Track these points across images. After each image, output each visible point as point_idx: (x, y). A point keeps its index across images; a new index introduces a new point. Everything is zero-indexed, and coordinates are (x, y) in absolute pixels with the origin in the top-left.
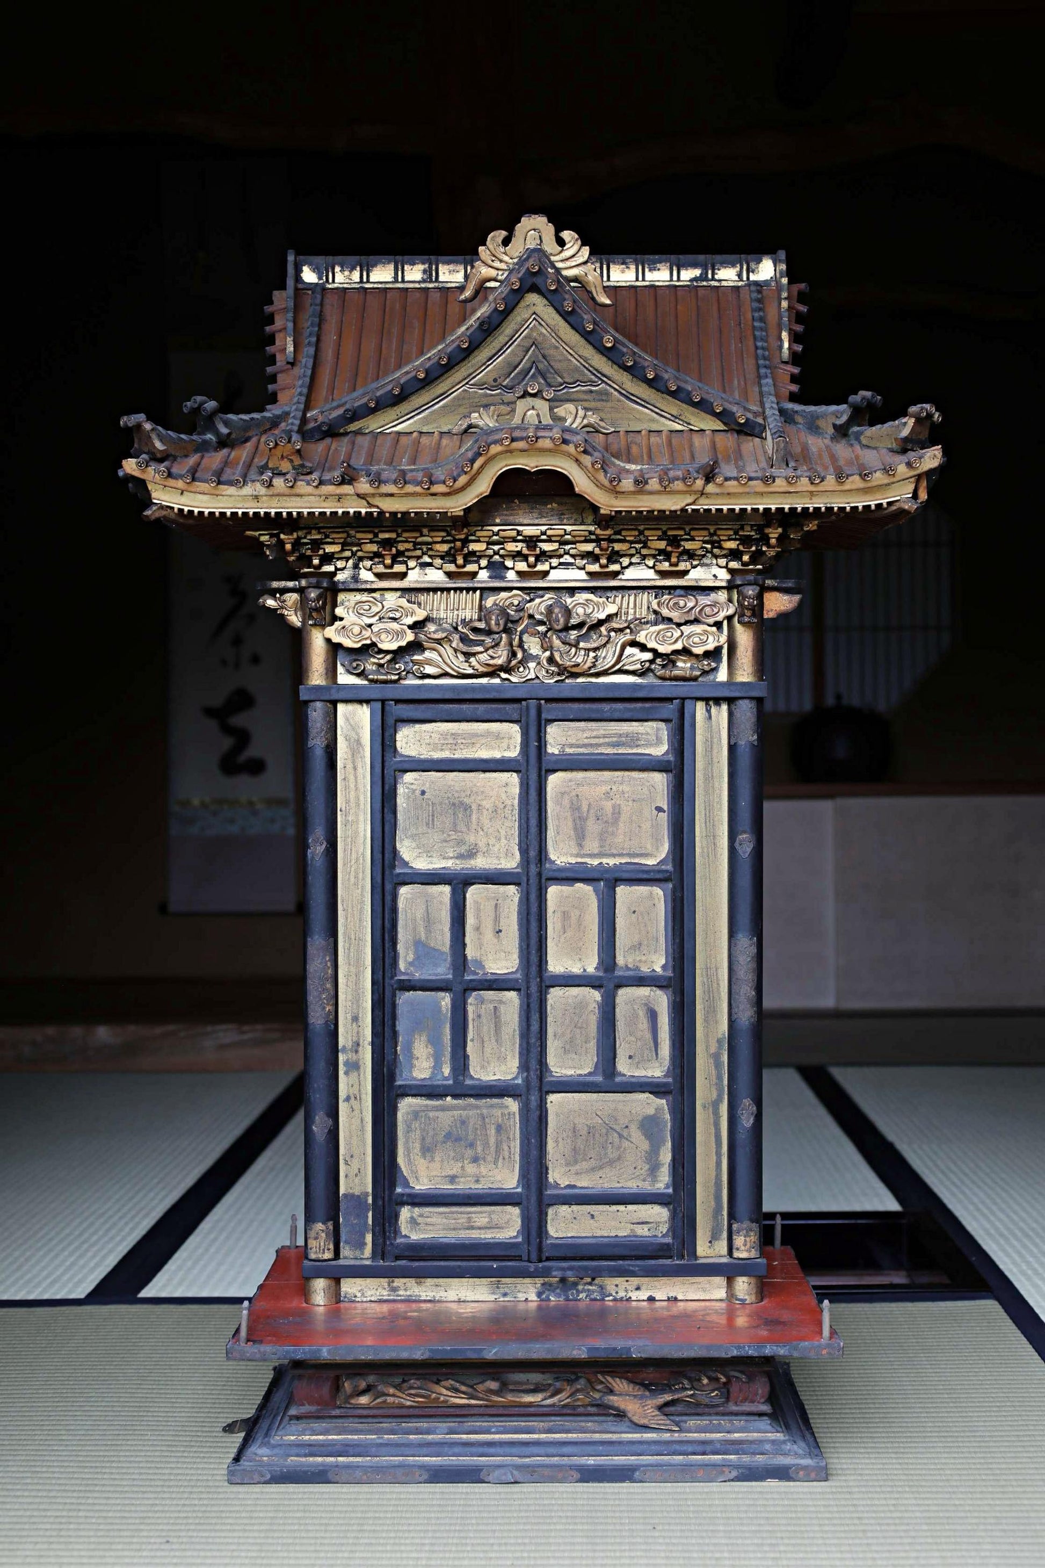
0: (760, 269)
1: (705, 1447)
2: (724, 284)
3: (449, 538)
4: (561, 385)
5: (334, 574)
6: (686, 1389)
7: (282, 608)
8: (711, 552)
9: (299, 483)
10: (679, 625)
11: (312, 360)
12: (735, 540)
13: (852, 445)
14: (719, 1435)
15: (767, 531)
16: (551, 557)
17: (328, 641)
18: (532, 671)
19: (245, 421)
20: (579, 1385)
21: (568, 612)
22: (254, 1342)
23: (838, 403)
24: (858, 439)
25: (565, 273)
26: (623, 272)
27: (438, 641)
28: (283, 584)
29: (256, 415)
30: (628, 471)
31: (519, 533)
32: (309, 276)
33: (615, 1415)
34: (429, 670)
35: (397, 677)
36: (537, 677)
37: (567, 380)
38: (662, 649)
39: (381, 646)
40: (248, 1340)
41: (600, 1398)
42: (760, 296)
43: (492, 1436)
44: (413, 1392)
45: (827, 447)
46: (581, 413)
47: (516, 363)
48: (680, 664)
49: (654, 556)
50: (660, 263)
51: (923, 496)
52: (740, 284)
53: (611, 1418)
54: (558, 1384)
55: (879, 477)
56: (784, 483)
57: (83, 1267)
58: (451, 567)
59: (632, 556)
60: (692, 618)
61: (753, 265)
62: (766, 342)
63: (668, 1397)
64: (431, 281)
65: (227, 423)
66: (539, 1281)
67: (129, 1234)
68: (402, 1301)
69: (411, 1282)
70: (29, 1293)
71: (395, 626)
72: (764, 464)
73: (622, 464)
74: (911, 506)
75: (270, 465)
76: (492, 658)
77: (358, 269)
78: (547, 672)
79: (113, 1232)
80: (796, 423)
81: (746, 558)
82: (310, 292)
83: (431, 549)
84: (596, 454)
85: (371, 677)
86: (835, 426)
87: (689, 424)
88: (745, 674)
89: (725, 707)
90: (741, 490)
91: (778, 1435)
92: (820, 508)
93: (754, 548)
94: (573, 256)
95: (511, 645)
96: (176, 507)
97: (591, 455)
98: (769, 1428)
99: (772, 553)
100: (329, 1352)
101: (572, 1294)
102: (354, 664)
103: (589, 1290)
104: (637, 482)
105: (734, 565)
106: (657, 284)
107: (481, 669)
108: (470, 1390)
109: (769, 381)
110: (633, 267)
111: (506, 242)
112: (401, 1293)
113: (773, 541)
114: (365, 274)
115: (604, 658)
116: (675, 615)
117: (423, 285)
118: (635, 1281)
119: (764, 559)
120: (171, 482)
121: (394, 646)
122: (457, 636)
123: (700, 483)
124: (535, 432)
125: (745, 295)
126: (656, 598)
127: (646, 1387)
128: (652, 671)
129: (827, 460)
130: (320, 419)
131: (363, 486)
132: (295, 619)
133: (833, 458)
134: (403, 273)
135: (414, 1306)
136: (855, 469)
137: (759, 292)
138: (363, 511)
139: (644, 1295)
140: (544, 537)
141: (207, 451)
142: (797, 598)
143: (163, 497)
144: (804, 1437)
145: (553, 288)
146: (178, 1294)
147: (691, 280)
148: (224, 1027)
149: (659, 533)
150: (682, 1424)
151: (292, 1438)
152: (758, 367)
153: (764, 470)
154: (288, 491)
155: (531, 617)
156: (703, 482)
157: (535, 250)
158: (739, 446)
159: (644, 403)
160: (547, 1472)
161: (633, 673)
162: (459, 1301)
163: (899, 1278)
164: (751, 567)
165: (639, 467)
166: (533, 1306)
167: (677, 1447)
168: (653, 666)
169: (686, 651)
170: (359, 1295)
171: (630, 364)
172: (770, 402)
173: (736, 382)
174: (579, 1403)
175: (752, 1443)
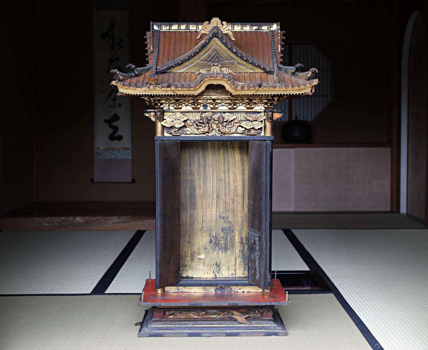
0: (273, 27)
1: (257, 328)
2: (264, 31)
3: (193, 99)
5: (164, 108)
6: (252, 314)
7: (150, 116)
8: (260, 103)
9: (156, 87)
10: (252, 121)
11: (157, 52)
12: (266, 100)
13: (296, 77)
14: (260, 325)
15: (274, 98)
16: (219, 104)
17: (162, 125)
18: (214, 133)
19: (141, 69)
20: (226, 312)
21: (223, 118)
22: (145, 302)
23: (292, 66)
24: (297, 76)
25: (223, 32)
26: (237, 27)
27: (190, 125)
28: (150, 110)
29: (144, 68)
30: (239, 85)
31: (211, 98)
32: (156, 28)
33: (234, 320)
34: (188, 133)
35: (180, 134)
36: (215, 134)
37: (224, 59)
38: (247, 128)
39: (176, 126)
40: (144, 302)
41: (231, 316)
42: (273, 35)
43: (204, 325)
44: (184, 315)
45: (290, 78)
46: (228, 70)
47: (211, 55)
48: (252, 131)
49: (245, 104)
50: (247, 25)
51: (313, 91)
52: (268, 31)
53: (233, 321)
54: (220, 313)
55: (302, 87)
56: (279, 88)
57: (88, 285)
58: (194, 106)
59: (240, 103)
60: (255, 120)
61: (271, 26)
62: (275, 47)
63: (247, 316)
64: (187, 30)
65: (137, 70)
66: (215, 287)
67: (98, 276)
68: (180, 292)
69: (182, 288)
70: (75, 292)
71: (179, 121)
72: (274, 83)
73: (238, 83)
74: (310, 94)
75: (149, 83)
76: (204, 130)
77: (168, 26)
78: (218, 133)
79: (93, 276)
80: (282, 70)
81: (269, 104)
82: (156, 32)
83: (188, 101)
84: (231, 81)
85: (173, 134)
86: (291, 72)
87: (255, 71)
88: (268, 134)
90: (268, 90)
91: (275, 325)
92: (287, 94)
93: (271, 102)
94: (226, 28)
95: (209, 126)
96: (125, 93)
97: (230, 81)
98: (273, 323)
99: (275, 103)
100: (164, 304)
101: (223, 291)
102: (169, 131)
103: (228, 290)
104: (242, 88)
105: (266, 106)
106: (246, 31)
107: (201, 133)
108: (198, 314)
109: (275, 59)
110: (240, 26)
111: (208, 24)
112: (180, 290)
113: (276, 101)
114: (170, 27)
115: (233, 130)
116: (251, 119)
117: (186, 31)
118: (239, 287)
119: (273, 105)
120: (124, 87)
121: (179, 127)
122: (195, 124)
123: (257, 88)
124: (216, 75)
125: (269, 34)
126: (246, 114)
127: (242, 313)
128: (245, 133)
129: (289, 81)
130: (161, 69)
131: (173, 88)
132: (153, 119)
133: (291, 81)
134: (180, 27)
135: (183, 293)
136: (296, 84)
137: (273, 33)
138: (172, 94)
139: (241, 291)
140: (217, 99)
141: (132, 78)
142: (282, 114)
143: (122, 90)
144: (281, 326)
145: (220, 37)
146: (115, 292)
147: (255, 30)
148: (114, 217)
149: (247, 98)
150: (251, 323)
151: (154, 326)
152: (272, 55)
153: (273, 84)
154: (153, 89)
155: (214, 119)
156: (258, 88)
157: (216, 27)
158: (267, 77)
159: (243, 65)
160: (217, 334)
161: (240, 133)
162: (195, 292)
163: (309, 288)
164: (270, 107)
165: (242, 84)
166: (213, 293)
167: (250, 328)
168: (245, 132)
169: (253, 128)
170: (169, 291)
171: (240, 56)
172: (275, 65)
173: (267, 58)
174: (225, 317)
175: (268, 327)
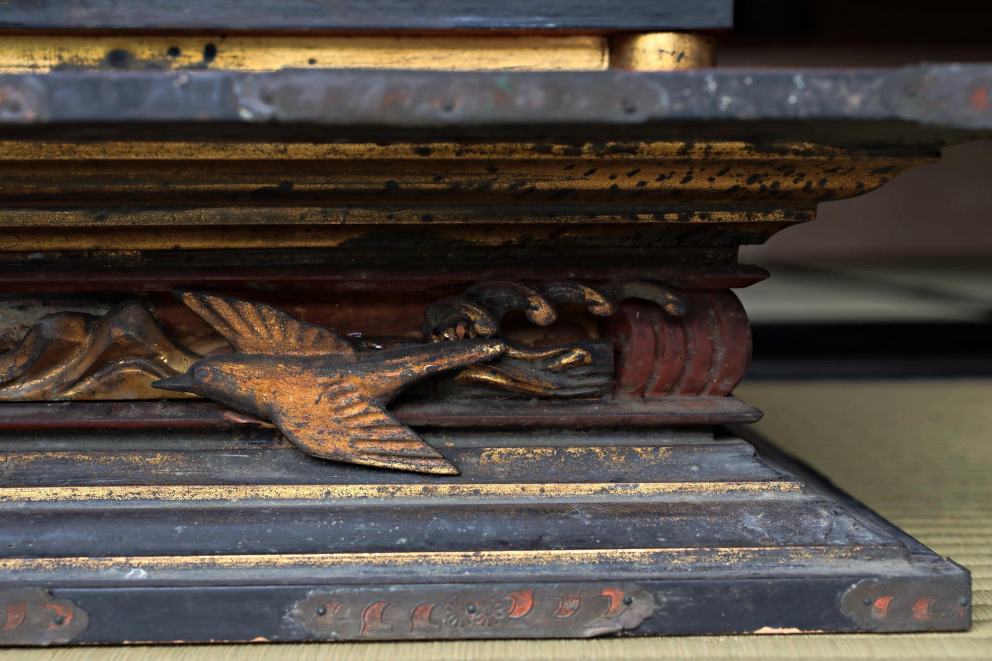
6: (482, 339)
41: (192, 371)
63: (419, 367)
91: (785, 485)
98: (751, 466)
167: (443, 525)
174: (123, 393)
175: (697, 509)
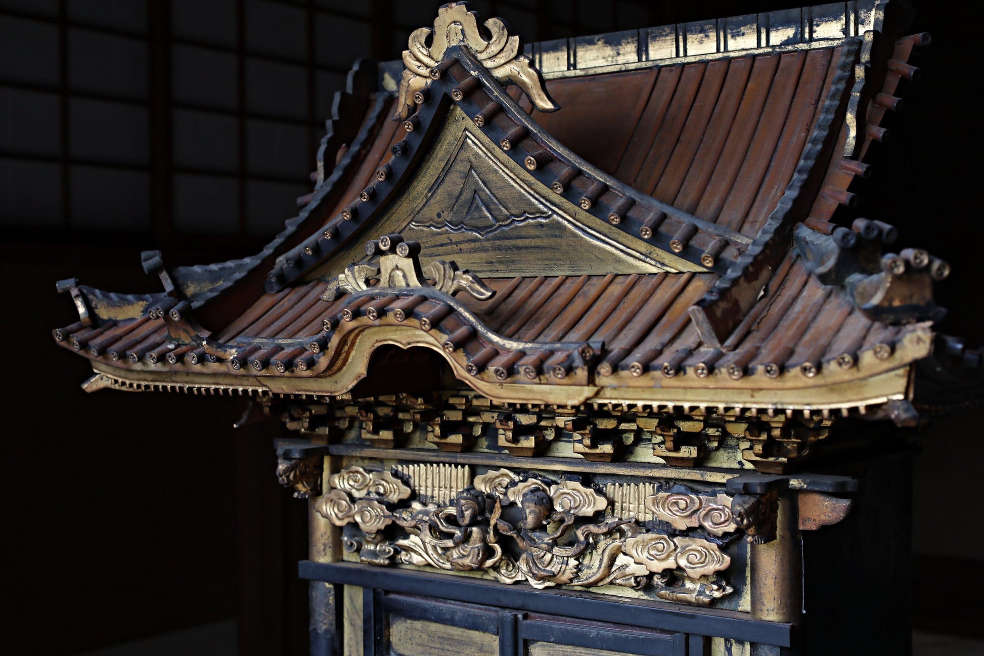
2: (815, 45)
4: (508, 218)
10: (672, 535)
21: (548, 505)
24: (852, 294)
25: (493, 73)
26: (701, 42)
27: (413, 528)
35: (387, 562)
37: (513, 212)
42: (852, 58)
47: (457, 193)
48: (684, 584)
50: (745, 25)
60: (694, 525)
71: (376, 504)
75: (173, 335)
76: (463, 556)
85: (363, 558)
87: (663, 264)
89: (748, 647)
94: (502, 50)
95: (486, 539)
96: (112, 377)
102: (350, 542)
104: (499, 371)
110: (713, 35)
111: (429, 42)
115: (589, 567)
116: (674, 519)
121: (373, 528)
122: (426, 526)
123: (581, 374)
125: (839, 58)
126: (651, 493)
128: (654, 588)
137: (853, 54)
142: (845, 503)
143: (99, 367)
145: (459, 98)
147: (779, 45)
156: (586, 372)
157: (457, 49)
161: (630, 588)
164: (772, 459)
165: (517, 346)
171: (559, 191)
